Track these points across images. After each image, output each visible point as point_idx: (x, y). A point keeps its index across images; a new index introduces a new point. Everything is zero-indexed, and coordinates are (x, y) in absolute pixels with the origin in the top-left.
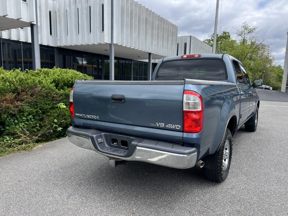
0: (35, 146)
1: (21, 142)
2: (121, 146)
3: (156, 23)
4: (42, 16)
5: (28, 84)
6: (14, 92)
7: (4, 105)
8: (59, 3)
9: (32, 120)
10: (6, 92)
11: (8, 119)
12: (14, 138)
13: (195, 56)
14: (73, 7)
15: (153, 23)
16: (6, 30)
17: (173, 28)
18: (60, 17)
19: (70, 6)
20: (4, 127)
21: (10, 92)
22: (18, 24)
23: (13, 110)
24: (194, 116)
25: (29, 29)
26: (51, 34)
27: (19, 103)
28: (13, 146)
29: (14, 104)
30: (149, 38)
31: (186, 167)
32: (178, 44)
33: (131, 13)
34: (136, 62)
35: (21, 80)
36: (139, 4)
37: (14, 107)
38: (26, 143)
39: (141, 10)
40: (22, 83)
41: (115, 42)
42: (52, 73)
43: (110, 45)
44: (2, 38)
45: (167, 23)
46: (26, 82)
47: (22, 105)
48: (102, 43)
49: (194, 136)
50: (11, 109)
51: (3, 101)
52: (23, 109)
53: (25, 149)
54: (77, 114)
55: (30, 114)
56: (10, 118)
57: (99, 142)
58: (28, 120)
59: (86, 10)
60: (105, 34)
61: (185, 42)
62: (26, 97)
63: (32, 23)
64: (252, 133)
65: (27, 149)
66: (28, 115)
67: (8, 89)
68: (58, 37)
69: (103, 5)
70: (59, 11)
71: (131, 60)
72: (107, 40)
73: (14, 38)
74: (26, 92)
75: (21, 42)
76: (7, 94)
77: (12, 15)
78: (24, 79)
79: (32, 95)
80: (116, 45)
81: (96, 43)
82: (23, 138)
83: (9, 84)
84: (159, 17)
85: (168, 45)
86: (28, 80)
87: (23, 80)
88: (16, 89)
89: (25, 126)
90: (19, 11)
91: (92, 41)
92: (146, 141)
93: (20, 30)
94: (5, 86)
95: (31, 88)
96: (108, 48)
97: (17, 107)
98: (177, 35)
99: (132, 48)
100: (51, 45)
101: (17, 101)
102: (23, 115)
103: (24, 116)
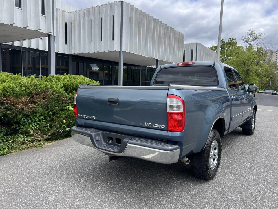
0: (45, 144)
1: (33, 140)
2: (116, 143)
3: (163, 31)
4: (59, 27)
5: (41, 88)
6: (29, 96)
7: (20, 106)
8: (74, 15)
9: (44, 120)
10: (22, 95)
11: (22, 119)
12: (27, 136)
13: (190, 64)
14: (86, 18)
15: (160, 32)
16: (27, 40)
17: (179, 36)
18: (74, 27)
19: (84, 18)
20: (19, 127)
21: (25, 95)
22: (37, 34)
23: (27, 111)
24: (177, 117)
25: (47, 38)
26: (66, 43)
27: (33, 105)
28: (26, 144)
29: (28, 106)
30: (156, 46)
31: (169, 162)
32: (184, 51)
33: (140, 22)
34: (145, 68)
35: (35, 85)
36: (147, 15)
37: (28, 109)
38: (38, 141)
39: (148, 19)
40: (36, 88)
41: (124, 50)
42: (63, 79)
43: (120, 52)
44: (22, 47)
45: (173, 31)
46: (39, 87)
47: (35, 107)
48: (112, 51)
49: (178, 134)
50: (26, 111)
51: (19, 103)
52: (36, 110)
53: (36, 146)
54: (80, 115)
55: (41, 115)
56: (24, 118)
57: (97, 140)
58: (40, 120)
59: (98, 21)
60: (115, 43)
61: (192, 49)
62: (39, 99)
63: (49, 33)
64: (249, 137)
65: (38, 146)
66: (40, 116)
67: (23, 93)
68: (73, 46)
69: (113, 17)
70: (74, 22)
71: (140, 66)
72: (117, 48)
73: (33, 47)
74: (39, 96)
75: (39, 50)
76: (23, 97)
77: (31, 27)
78: (38, 84)
79: (44, 99)
80: (125, 52)
81: (106, 51)
82: (35, 136)
83: (24, 88)
84: (166, 26)
85: (174, 52)
86: (41, 85)
87: (36, 85)
88: (31, 93)
89: (38, 126)
90: (38, 23)
91: (103, 49)
92: (136, 138)
93: (39, 40)
94: (21, 90)
95: (44, 92)
96: (117, 55)
97: (31, 108)
98: (183, 42)
99: (140, 55)
100: (66, 53)
101: (31, 103)
102: (36, 115)
103: (37, 117)
